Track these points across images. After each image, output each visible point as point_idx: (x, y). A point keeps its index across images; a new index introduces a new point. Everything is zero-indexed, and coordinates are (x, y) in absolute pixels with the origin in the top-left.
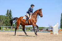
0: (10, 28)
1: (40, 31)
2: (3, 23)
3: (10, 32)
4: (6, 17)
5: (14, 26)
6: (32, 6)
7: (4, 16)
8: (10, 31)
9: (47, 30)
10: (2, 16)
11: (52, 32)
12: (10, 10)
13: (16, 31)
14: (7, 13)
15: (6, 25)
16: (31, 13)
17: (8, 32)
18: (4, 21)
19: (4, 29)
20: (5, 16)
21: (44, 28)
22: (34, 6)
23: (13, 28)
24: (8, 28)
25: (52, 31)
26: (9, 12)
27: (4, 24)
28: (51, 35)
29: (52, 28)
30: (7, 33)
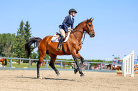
0: (27, 62)
1: (93, 68)
2: (11, 52)
3: (26, 71)
4: (17, 37)
5: (35, 58)
6: (72, 12)
7: (14, 35)
8: (27, 69)
9: (110, 66)
10: (9, 35)
11: (120, 71)
12: (27, 23)
13: (40, 69)
14: (21, 29)
15: (18, 56)
16: (70, 28)
17: (21, 71)
18: (14, 47)
19: (14, 65)
20: (16, 35)
21: (101, 61)
22: (76, 12)
23: (34, 61)
24: (21, 63)
25: (119, 68)
26: (24, 26)
27: (14, 54)
28: (119, 77)
29: (120, 62)
30: (19, 73)
